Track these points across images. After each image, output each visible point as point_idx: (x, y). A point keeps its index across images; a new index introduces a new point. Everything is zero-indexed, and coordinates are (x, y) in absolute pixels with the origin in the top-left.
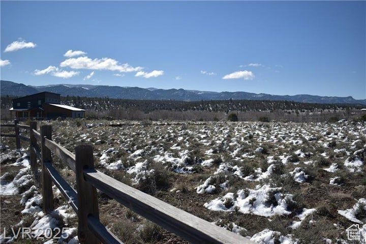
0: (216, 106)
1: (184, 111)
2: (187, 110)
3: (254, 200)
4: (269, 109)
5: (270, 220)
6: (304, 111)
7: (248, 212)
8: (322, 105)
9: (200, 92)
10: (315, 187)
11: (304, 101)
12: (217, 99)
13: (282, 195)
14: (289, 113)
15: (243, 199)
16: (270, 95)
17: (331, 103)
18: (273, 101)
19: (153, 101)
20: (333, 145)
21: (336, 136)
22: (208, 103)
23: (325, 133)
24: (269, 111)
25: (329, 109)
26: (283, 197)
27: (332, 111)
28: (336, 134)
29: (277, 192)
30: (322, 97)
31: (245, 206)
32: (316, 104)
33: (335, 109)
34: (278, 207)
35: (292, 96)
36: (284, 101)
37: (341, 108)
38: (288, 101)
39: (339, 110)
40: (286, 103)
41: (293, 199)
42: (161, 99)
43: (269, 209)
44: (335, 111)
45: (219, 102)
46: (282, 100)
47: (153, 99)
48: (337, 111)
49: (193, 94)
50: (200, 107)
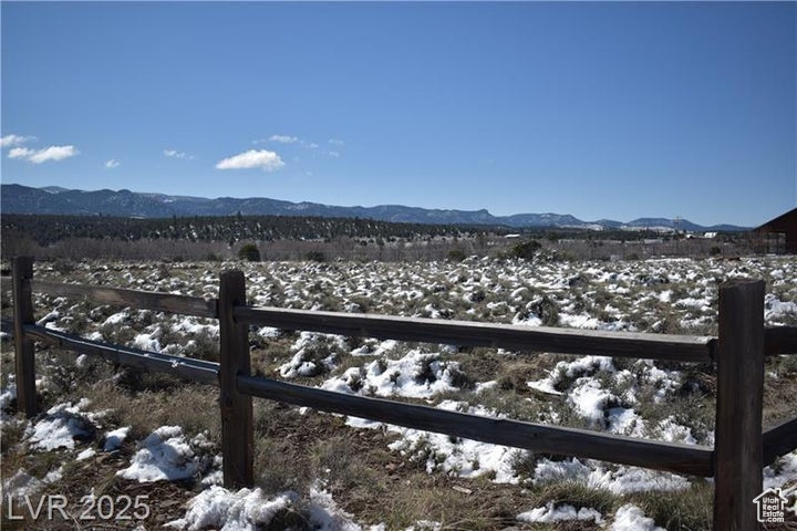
0: (208, 229)
1: (133, 240)
2: (138, 238)
3: (397, 374)
4: (322, 236)
5: (430, 402)
6: (393, 240)
7: (390, 394)
8: (429, 226)
9: (169, 197)
10: (477, 358)
11: (393, 220)
12: (208, 214)
13: (442, 364)
14: (365, 243)
15: (377, 375)
16: (322, 205)
17: (446, 223)
18: (330, 219)
19: (58, 218)
20: (479, 297)
21: (478, 284)
22: (187, 221)
23: (456, 279)
24: (322, 240)
25: (443, 234)
26: (443, 368)
27: (450, 239)
28: (478, 280)
29: (432, 360)
30: (428, 211)
31: (384, 385)
32: (418, 225)
33: (456, 234)
34: (438, 382)
35: (367, 209)
36: (354, 217)
37: (467, 234)
38: (360, 218)
39: (463, 238)
40: (358, 222)
41: (461, 369)
42: (77, 213)
43: (425, 387)
44: (456, 240)
45: (212, 220)
46: (347, 216)
47: (57, 213)
48: (459, 239)
49: (153, 202)
50: (170, 230)
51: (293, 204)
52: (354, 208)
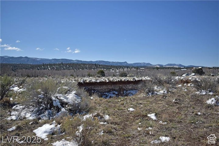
0: (53, 67)
4: (86, 69)
9: (39, 59)
18: (88, 64)
30: (111, 62)
33: (123, 68)
38: (94, 64)
49: (34, 60)
50: (42, 67)
51: (73, 60)
52: (90, 61)
